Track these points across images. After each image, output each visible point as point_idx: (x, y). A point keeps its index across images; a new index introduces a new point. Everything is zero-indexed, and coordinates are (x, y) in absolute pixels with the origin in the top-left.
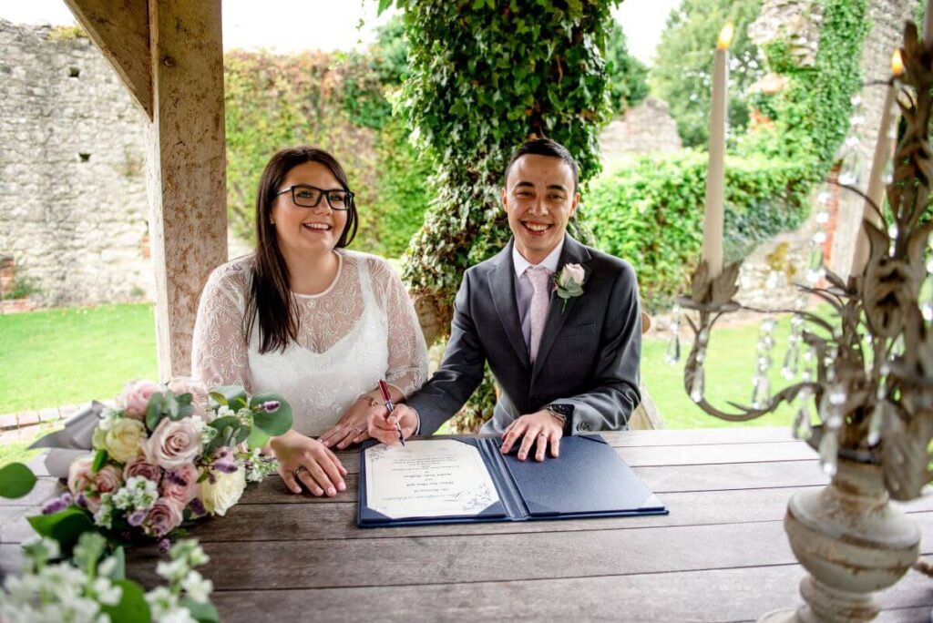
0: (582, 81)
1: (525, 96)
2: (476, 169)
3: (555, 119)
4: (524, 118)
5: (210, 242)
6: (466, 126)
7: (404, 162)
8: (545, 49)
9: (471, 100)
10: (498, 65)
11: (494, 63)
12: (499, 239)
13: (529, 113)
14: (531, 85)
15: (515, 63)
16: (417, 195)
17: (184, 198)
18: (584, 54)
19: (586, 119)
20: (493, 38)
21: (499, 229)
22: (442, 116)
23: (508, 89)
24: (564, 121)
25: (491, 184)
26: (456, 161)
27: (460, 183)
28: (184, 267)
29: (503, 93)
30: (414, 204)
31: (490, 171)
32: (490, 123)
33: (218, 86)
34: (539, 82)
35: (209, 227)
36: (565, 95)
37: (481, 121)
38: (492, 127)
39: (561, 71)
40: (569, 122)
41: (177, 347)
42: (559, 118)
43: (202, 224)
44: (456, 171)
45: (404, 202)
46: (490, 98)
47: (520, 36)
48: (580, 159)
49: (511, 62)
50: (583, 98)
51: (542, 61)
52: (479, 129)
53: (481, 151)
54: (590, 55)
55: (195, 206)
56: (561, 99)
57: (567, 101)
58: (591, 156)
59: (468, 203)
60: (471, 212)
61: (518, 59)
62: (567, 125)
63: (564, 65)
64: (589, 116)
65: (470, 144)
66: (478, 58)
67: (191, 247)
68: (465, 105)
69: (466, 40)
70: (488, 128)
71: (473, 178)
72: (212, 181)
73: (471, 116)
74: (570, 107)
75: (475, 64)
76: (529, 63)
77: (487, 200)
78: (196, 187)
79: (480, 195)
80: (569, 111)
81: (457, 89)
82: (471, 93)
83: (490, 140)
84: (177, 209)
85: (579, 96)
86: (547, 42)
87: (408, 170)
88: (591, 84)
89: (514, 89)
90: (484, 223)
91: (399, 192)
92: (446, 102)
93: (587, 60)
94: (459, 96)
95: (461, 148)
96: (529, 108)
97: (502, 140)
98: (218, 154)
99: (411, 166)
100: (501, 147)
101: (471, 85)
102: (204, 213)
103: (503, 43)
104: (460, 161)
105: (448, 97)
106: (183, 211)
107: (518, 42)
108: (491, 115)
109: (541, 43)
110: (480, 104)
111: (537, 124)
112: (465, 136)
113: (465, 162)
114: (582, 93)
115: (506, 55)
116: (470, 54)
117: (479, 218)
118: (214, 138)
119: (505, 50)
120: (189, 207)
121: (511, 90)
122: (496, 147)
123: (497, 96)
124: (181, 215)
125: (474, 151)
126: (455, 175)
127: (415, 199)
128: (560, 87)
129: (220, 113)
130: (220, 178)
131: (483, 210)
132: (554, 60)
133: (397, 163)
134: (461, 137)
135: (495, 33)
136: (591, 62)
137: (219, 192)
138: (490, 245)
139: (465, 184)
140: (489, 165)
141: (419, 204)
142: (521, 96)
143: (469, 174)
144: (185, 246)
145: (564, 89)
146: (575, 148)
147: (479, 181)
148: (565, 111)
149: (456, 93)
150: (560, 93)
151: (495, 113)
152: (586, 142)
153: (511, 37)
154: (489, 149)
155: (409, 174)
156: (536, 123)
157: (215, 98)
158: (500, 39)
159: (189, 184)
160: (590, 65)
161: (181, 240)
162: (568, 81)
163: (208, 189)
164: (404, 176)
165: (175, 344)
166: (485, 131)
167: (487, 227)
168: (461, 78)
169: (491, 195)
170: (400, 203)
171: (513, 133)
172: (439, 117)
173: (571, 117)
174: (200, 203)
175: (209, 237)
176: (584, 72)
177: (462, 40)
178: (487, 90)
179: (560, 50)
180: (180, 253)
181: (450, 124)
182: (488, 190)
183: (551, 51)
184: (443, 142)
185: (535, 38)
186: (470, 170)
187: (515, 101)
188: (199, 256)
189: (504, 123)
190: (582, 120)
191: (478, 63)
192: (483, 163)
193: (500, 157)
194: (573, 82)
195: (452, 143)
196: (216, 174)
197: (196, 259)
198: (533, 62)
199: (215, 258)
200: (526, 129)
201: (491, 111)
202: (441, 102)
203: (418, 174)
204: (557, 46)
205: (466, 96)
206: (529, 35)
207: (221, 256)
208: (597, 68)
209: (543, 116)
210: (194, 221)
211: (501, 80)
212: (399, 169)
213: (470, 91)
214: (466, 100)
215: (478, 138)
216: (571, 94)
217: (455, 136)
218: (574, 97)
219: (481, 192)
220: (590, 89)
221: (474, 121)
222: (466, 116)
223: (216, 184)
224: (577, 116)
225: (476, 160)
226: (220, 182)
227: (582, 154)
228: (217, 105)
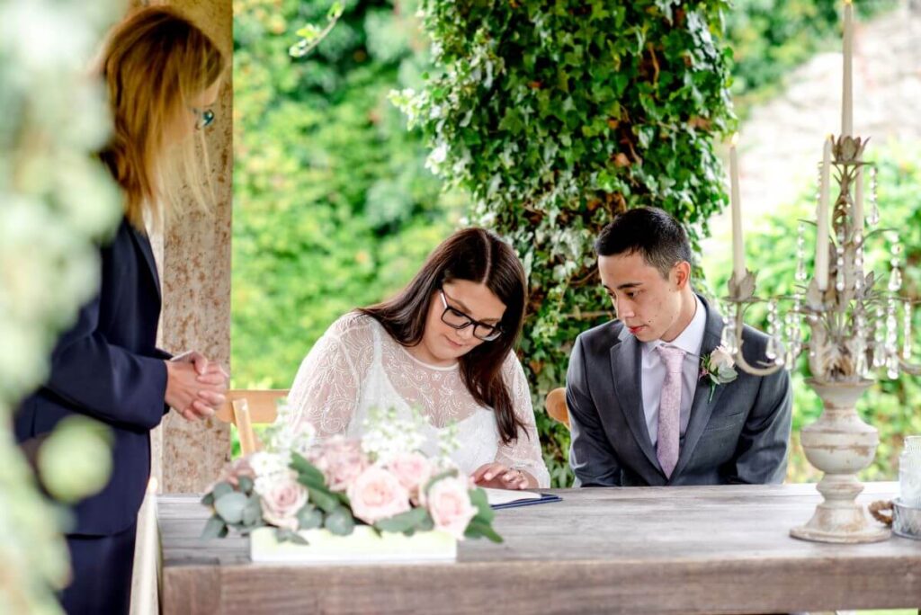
0: (687, 79)
1: (607, 103)
2: (540, 206)
3: (651, 133)
4: (606, 133)
5: (212, 311)
6: (523, 145)
7: (270, 174)
8: (633, 37)
9: (530, 109)
10: (568, 62)
11: (562, 59)
12: (576, 308)
13: (614, 125)
14: (615, 89)
15: (592, 59)
16: (306, 261)
17: (186, 255)
18: (688, 41)
19: (697, 129)
20: (559, 24)
21: (577, 292)
22: (486, 132)
23: (582, 92)
24: (664, 134)
25: (562, 228)
26: (508, 196)
27: (514, 228)
28: (183, 342)
29: (575, 98)
30: (296, 286)
31: (561, 209)
32: (557, 140)
33: (227, 115)
34: (626, 84)
35: (212, 292)
36: (665, 96)
37: (544, 138)
38: (562, 147)
39: (656, 65)
40: (673, 136)
41: (170, 448)
42: (658, 130)
43: (204, 287)
44: (508, 210)
45: (272, 281)
46: (559, 107)
47: (597, 23)
48: (693, 188)
49: (585, 57)
50: (690, 102)
51: (629, 54)
52: (541, 149)
53: (545, 180)
54: (697, 43)
55: (197, 264)
56: (659, 104)
57: (668, 106)
58: (707, 183)
59: (529, 256)
60: (534, 270)
61: (595, 51)
62: (669, 140)
63: (660, 56)
64: (702, 124)
65: (528, 171)
66: (537, 51)
67: (191, 316)
68: (521, 117)
69: (519, 24)
70: (556, 148)
71: (534, 220)
72: (217, 232)
73: (530, 131)
74: (673, 114)
75: (534, 59)
76: (611, 59)
77: (556, 251)
78: (199, 241)
79: (545, 246)
80: (672, 119)
81: (508, 93)
82: (531, 100)
83: (559, 164)
84: (179, 269)
85: (685, 97)
86: (636, 29)
87: (280, 194)
88: (701, 82)
89: (590, 93)
90: (555, 284)
91: (259, 253)
92: (491, 110)
93: (692, 51)
94: (512, 105)
95: (515, 177)
96: (613, 119)
97: (576, 164)
98: (224, 199)
99: (290, 184)
100: (576, 174)
101: (529, 88)
102: (207, 273)
103: (573, 32)
104: (514, 196)
105: (495, 103)
106: (185, 271)
107: (595, 29)
108: (559, 130)
109: (626, 32)
110: (543, 116)
111: (626, 140)
112: (521, 159)
113: (521, 197)
114: (690, 94)
115: (579, 49)
116: (525, 42)
117: (547, 278)
118: (221, 180)
119: (577, 41)
120: (191, 266)
121: (587, 96)
122: (567, 175)
123: (568, 105)
124: (182, 276)
125: (535, 182)
126: (505, 216)
127: (301, 272)
128: (656, 86)
129: (228, 148)
130: (225, 229)
131: (551, 266)
132: (646, 53)
133: (252, 176)
134: (516, 161)
135: (561, 18)
136: (699, 52)
137: (224, 247)
138: (565, 316)
139: (522, 229)
140: (559, 201)
141: (312, 286)
142: (602, 103)
143: (527, 214)
144: (184, 315)
145: (661, 89)
146: (683, 172)
147: (543, 224)
148: (666, 120)
149: (506, 100)
150: (657, 95)
151: (565, 127)
152: (699, 161)
153: (585, 24)
154: (557, 177)
155: (283, 205)
156: (623, 138)
157: (223, 130)
158: (569, 27)
159: (192, 237)
160: (697, 57)
161: (181, 308)
162: (668, 79)
163: (212, 244)
164: (272, 210)
165: (168, 444)
166: (551, 151)
167: (559, 290)
168: (513, 78)
169: (563, 244)
170: (260, 282)
171: (592, 155)
172: (480, 132)
173: (675, 128)
174: (202, 261)
175: (210, 304)
176: (690, 68)
177: (513, 26)
178: (553, 96)
179: (654, 37)
180: (179, 323)
181: (497, 143)
182: (557, 237)
183: (641, 40)
184: (486, 168)
185: (618, 24)
186: (529, 208)
187: (594, 110)
188: (199, 328)
189: (578, 141)
190: (691, 131)
191: (539, 59)
192: (550, 197)
193: (574, 188)
194: (675, 78)
195: (501, 169)
196: (221, 224)
197: (196, 333)
198: (616, 58)
199: (216, 332)
200: (610, 148)
201: (560, 124)
202: (484, 111)
203: (308, 206)
204: (650, 31)
205: (521, 103)
206: (610, 21)
207: (224, 329)
208: (709, 60)
209: (634, 129)
210: (195, 284)
211: (571, 82)
212: (255, 191)
213: (527, 97)
214: (522, 110)
215: (539, 163)
216: (673, 95)
217: (508, 162)
218: (678, 99)
219: (548, 239)
220: (701, 89)
221: (534, 138)
222: (523, 132)
223: (221, 237)
224: (684, 126)
225: (538, 193)
226: (225, 235)
227: (695, 181)
228: (225, 138)
